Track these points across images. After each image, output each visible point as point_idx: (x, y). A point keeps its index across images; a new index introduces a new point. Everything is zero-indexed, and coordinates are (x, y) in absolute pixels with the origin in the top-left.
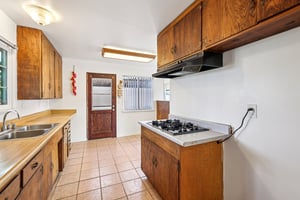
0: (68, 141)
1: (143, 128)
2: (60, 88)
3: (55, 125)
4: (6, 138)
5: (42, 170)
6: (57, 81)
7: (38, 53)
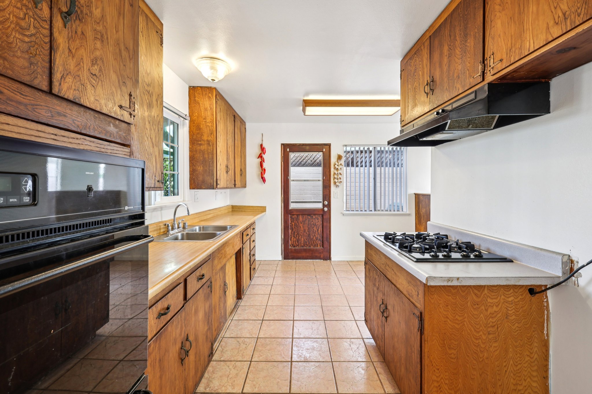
0: (252, 255)
1: (368, 245)
2: (243, 172)
3: (232, 227)
4: (176, 239)
5: (210, 287)
6: (238, 161)
7: (212, 122)
